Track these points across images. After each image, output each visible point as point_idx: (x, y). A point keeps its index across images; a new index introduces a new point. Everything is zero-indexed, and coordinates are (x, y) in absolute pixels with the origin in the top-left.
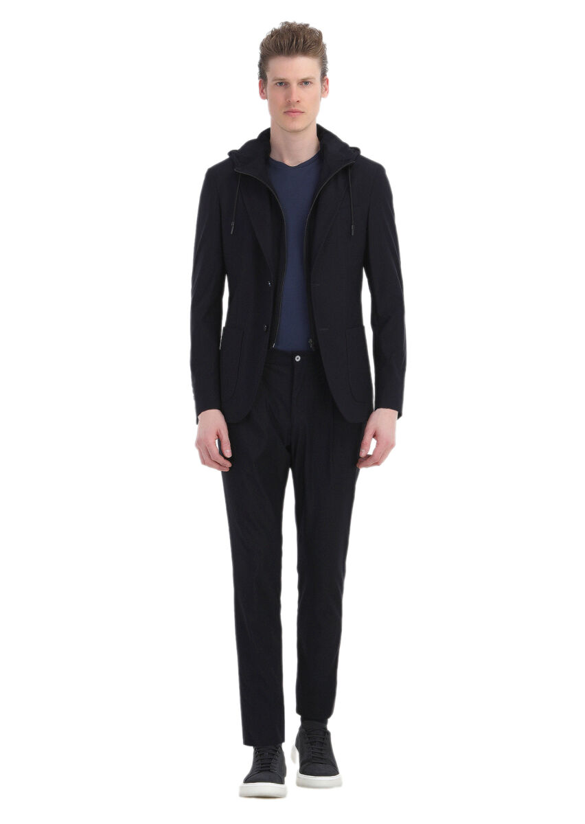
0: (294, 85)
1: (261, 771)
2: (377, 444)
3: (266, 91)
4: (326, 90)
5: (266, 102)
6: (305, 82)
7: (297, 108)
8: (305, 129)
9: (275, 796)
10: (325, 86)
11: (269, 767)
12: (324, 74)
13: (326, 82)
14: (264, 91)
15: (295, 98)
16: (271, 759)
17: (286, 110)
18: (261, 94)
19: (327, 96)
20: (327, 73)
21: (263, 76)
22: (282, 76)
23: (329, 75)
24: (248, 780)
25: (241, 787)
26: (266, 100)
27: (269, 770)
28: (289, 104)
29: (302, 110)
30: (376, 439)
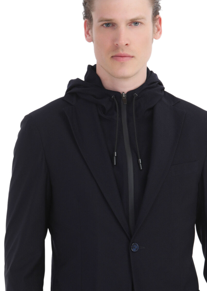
0: (123, 27)
3: (92, 32)
4: (159, 30)
5: (91, 45)
6: (135, 23)
7: (126, 52)
8: (136, 73)
10: (157, 26)
12: (156, 12)
13: (158, 21)
14: (90, 32)
15: (123, 41)
17: (114, 54)
18: (86, 36)
19: (159, 37)
20: (160, 12)
21: (88, 16)
22: (108, 17)
23: (161, 13)
26: (92, 42)
28: (117, 47)
29: (131, 54)
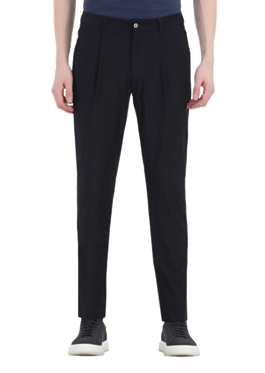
1: (84, 336)
2: (204, 90)
9: (96, 354)
11: (90, 333)
16: (92, 327)
24: (75, 342)
25: (70, 348)
27: (90, 335)
30: (203, 87)
